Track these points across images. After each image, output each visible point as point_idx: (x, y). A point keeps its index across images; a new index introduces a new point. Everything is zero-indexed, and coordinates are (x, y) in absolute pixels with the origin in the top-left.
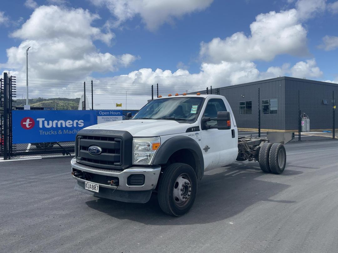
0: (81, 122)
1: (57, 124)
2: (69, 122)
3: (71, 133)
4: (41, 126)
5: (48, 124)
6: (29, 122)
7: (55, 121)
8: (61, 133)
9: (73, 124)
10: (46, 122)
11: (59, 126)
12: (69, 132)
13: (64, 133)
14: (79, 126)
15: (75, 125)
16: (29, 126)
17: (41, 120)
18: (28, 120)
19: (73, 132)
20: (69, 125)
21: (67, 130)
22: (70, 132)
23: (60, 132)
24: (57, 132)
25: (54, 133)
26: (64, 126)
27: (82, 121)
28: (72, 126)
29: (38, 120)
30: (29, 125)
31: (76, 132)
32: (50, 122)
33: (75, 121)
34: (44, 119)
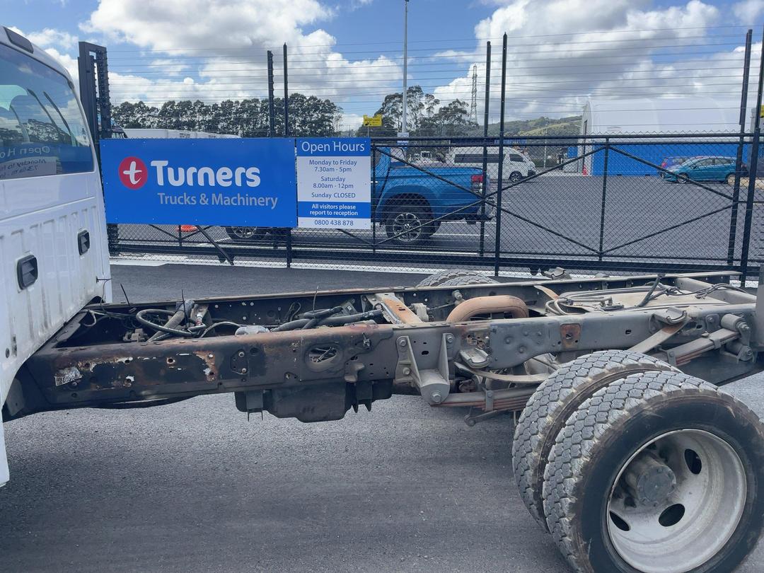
0: (253, 173)
1: (195, 175)
2: (225, 174)
3: (229, 204)
4: (161, 182)
5: (176, 178)
6: (136, 169)
7: (192, 170)
8: (206, 203)
9: (233, 179)
10: (171, 171)
11: (201, 182)
12: (224, 200)
13: (213, 204)
14: (249, 184)
15: (238, 183)
16: (136, 180)
17: (159, 165)
18: (133, 164)
19: (236, 201)
20: (224, 180)
21: (220, 195)
22: (229, 201)
23: (204, 201)
24: (198, 199)
25: (190, 200)
26: (212, 183)
27: (258, 171)
28: (229, 184)
29: (153, 163)
30: (137, 176)
31: (241, 200)
32: (181, 170)
33: (240, 170)
34: (165, 163)
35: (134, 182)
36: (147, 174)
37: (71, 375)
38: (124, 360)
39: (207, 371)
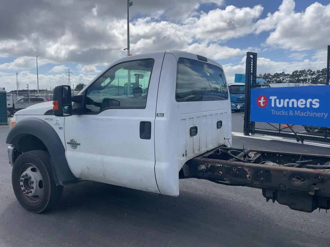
0: (316, 102)
1: (288, 103)
2: (302, 102)
3: (303, 115)
4: (273, 105)
5: (280, 103)
6: (264, 100)
7: (287, 100)
8: (292, 114)
9: (306, 104)
10: (278, 101)
11: (290, 106)
12: (300, 113)
13: (295, 115)
14: (313, 106)
15: (308, 106)
16: (263, 104)
17: (273, 98)
18: (263, 98)
19: (306, 114)
20: (301, 105)
21: (299, 111)
22: (303, 114)
23: (291, 113)
24: (288, 113)
25: (285, 113)
26: (295, 106)
27: (318, 100)
28: (304, 106)
29: (271, 98)
30: (264, 103)
31: (309, 114)
32: (282, 100)
33: (309, 100)
34: (276, 97)
35: (262, 105)
36: (268, 101)
37: (203, 167)
38: (219, 165)
39: (248, 176)
